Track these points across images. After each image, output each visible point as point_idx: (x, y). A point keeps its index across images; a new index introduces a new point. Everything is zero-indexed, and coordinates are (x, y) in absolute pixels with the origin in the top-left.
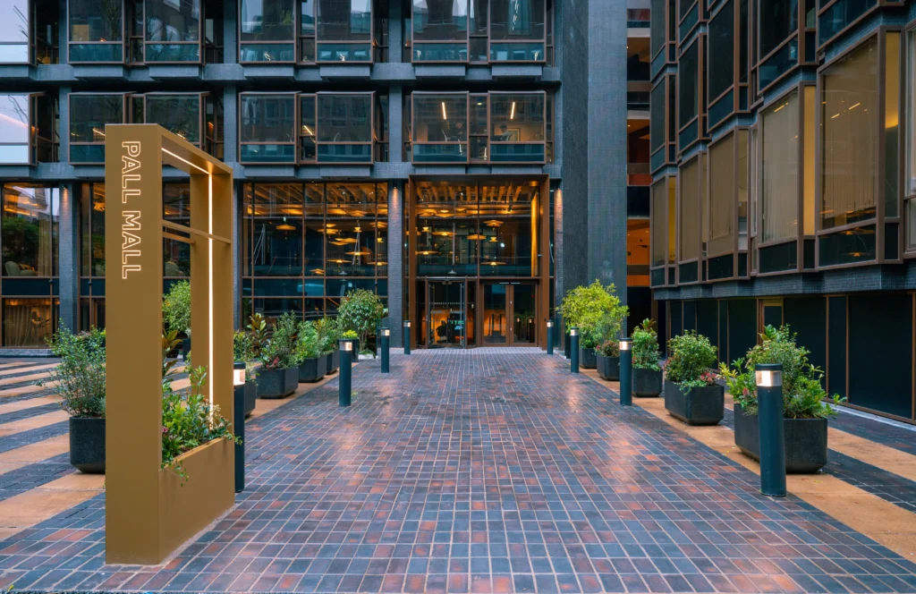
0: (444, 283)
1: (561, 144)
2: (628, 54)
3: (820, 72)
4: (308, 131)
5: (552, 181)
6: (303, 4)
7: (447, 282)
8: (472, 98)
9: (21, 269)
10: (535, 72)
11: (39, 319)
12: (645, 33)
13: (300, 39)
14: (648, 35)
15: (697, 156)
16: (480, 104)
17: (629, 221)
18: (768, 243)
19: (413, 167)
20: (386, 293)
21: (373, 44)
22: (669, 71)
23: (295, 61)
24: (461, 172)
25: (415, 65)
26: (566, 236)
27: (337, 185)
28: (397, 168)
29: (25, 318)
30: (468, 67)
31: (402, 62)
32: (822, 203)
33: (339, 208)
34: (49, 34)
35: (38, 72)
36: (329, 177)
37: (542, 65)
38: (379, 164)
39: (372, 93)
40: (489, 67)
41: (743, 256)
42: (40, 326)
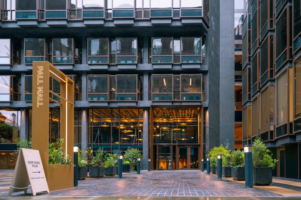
0: (164, 146)
1: (208, 94)
2: (235, 61)
3: (294, 62)
4: (113, 89)
5: (204, 108)
6: (112, 42)
7: (165, 146)
8: (174, 76)
9: (6, 141)
10: (198, 67)
11: (13, 160)
12: (240, 53)
13: (111, 55)
14: (242, 54)
15: (257, 97)
16: (178, 79)
17: (235, 124)
18: (279, 126)
19: (152, 103)
20: (142, 150)
21: (137, 57)
22: (248, 66)
23: (108, 63)
24: (170, 104)
25: (153, 64)
26: (210, 129)
27: (124, 110)
28: (146, 103)
29: (7, 159)
30: (173, 65)
31: (149, 63)
32: (295, 109)
33: (125, 119)
34: (18, 54)
35: (13, 68)
36: (121, 106)
37: (201, 64)
38: (140, 102)
39: (137, 75)
40: (181, 65)
41: (272, 132)
42: (13, 162)
